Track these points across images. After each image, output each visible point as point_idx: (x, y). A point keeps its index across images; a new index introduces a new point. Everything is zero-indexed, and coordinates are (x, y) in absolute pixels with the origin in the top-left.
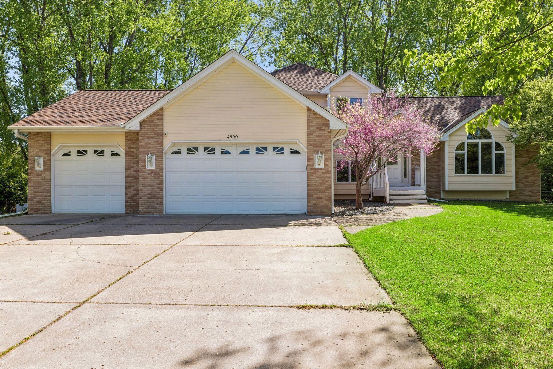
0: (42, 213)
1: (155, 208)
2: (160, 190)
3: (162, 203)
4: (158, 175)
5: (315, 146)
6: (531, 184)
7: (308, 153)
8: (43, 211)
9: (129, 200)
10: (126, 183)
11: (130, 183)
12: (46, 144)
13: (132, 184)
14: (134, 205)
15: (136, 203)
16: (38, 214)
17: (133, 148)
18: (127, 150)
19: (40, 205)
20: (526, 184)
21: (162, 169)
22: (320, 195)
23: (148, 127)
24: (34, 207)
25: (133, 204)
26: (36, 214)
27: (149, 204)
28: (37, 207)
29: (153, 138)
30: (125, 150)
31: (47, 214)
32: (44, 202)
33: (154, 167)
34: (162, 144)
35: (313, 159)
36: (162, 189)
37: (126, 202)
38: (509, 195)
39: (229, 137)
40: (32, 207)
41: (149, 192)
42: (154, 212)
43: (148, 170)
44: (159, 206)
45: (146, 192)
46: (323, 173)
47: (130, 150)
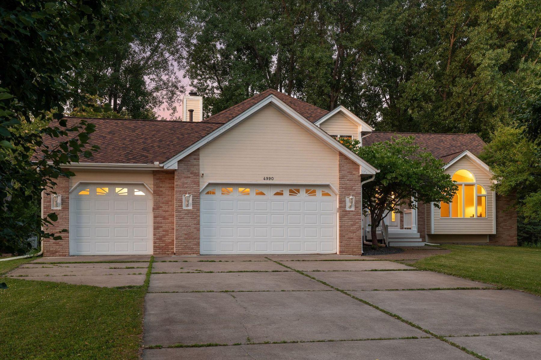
0: (60, 256)
1: (192, 249)
2: (197, 231)
3: (198, 244)
4: (195, 216)
5: (346, 189)
6: (509, 227)
7: (340, 195)
8: (62, 253)
9: (157, 241)
10: (154, 223)
11: (158, 223)
12: (64, 181)
13: (160, 225)
14: (163, 247)
15: (165, 245)
16: (55, 256)
17: (161, 187)
18: (156, 189)
19: (58, 247)
20: (504, 227)
21: (198, 210)
22: (351, 235)
23: (184, 167)
24: (51, 249)
25: (162, 245)
26: (53, 256)
27: (185, 244)
28: (54, 249)
29: (189, 177)
30: (152, 189)
31: (65, 256)
32: (62, 243)
33: (190, 208)
34: (198, 184)
35: (345, 201)
36: (198, 230)
37: (155, 243)
38: (490, 239)
39: (265, 178)
40: (48, 249)
41: (185, 232)
42: (190, 253)
43: (185, 210)
44: (196, 246)
45: (183, 232)
46: (354, 215)
47: (158, 189)
